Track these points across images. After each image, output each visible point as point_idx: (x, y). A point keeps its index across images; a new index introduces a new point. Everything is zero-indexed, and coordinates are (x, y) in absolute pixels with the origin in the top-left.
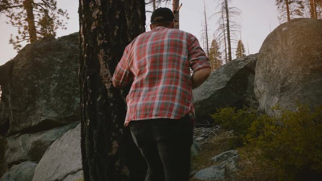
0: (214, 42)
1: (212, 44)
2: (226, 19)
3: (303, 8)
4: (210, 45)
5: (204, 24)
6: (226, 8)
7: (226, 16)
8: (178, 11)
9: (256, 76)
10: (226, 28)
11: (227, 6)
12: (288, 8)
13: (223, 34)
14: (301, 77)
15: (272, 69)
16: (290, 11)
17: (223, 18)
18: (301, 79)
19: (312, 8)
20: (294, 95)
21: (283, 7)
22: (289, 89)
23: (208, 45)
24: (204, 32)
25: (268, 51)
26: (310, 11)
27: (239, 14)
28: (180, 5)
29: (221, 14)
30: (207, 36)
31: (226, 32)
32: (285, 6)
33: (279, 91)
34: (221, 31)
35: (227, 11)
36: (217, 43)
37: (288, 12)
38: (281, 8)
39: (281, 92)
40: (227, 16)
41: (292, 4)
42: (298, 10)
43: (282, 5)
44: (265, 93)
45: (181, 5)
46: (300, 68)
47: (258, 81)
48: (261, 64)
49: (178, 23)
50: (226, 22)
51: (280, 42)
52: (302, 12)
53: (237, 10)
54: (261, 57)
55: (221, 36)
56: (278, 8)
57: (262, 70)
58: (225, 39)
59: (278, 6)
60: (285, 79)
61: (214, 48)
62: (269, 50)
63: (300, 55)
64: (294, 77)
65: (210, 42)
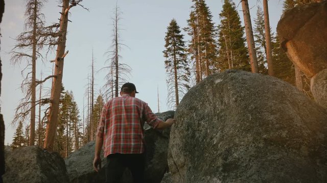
0: (100, 98)
1: (97, 100)
2: (115, 75)
3: (189, 74)
4: (95, 100)
5: (91, 78)
6: (116, 64)
7: (115, 72)
8: (63, 59)
9: (171, 142)
10: (114, 84)
11: (117, 61)
12: (176, 73)
13: (111, 90)
14: (252, 150)
15: (197, 135)
16: (178, 75)
17: (112, 73)
18: (253, 153)
19: (198, 75)
20: (247, 178)
21: (171, 71)
22: (237, 167)
23: (93, 101)
24: (90, 86)
25: (191, 109)
26: (196, 79)
27: (129, 71)
28: (65, 52)
29: (110, 69)
30: (93, 91)
31: (114, 89)
32: (173, 70)
33: (221, 169)
34: (109, 87)
35: (117, 67)
36: (103, 100)
37: (176, 77)
38: (170, 72)
39: (224, 171)
40: (117, 72)
41: (179, 70)
42: (185, 76)
43: (170, 69)
44: (185, 167)
45: (67, 52)
46: (250, 137)
47: (175, 149)
48: (179, 126)
49: (62, 73)
50: (115, 79)
51: (211, 98)
52: (188, 78)
53: (128, 67)
54: (181, 117)
55: (108, 92)
56: (167, 71)
57: (181, 135)
58: (113, 96)
59: (166, 69)
60: (228, 151)
61: (99, 105)
62: (193, 108)
63: (248, 117)
64: (242, 149)
65: (95, 98)
